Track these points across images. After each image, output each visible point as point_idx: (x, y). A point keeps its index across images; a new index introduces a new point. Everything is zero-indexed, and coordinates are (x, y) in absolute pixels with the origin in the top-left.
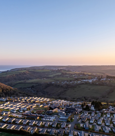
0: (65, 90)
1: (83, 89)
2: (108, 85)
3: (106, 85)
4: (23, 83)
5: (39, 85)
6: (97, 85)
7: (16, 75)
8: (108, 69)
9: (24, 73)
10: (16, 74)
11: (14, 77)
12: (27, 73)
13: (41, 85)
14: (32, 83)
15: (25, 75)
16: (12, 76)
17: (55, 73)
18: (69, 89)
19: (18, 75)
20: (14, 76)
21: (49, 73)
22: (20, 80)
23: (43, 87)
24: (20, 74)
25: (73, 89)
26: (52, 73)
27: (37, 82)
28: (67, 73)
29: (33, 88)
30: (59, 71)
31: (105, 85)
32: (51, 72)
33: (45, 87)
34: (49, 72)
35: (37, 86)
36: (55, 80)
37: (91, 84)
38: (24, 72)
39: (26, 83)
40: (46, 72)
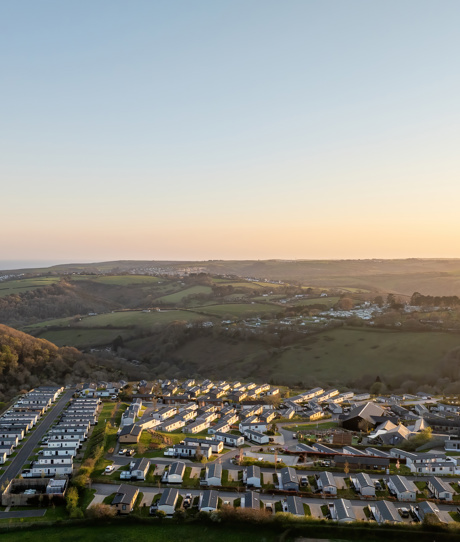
0: (275, 353)
1: (346, 345)
2: (447, 331)
3: (440, 331)
4: (66, 328)
5: (142, 336)
6: (399, 330)
7: (22, 296)
8: (372, 272)
9: (56, 290)
10: (24, 291)
11: (17, 303)
12: (68, 288)
13: (150, 334)
14: (109, 327)
15: (61, 296)
16: (10, 302)
17: (183, 288)
18: (289, 349)
19: (32, 297)
20: (18, 300)
21: (157, 289)
22: (43, 317)
23: (165, 342)
24: (38, 291)
25: (307, 349)
26: (170, 287)
27: (130, 324)
28: (234, 285)
29: (123, 347)
30: (197, 279)
31: (435, 331)
32: (165, 283)
33: (176, 342)
34: (155, 284)
35: (132, 338)
36: (202, 314)
37: (373, 326)
38: (53, 285)
39: (79, 328)
40: (144, 285)
